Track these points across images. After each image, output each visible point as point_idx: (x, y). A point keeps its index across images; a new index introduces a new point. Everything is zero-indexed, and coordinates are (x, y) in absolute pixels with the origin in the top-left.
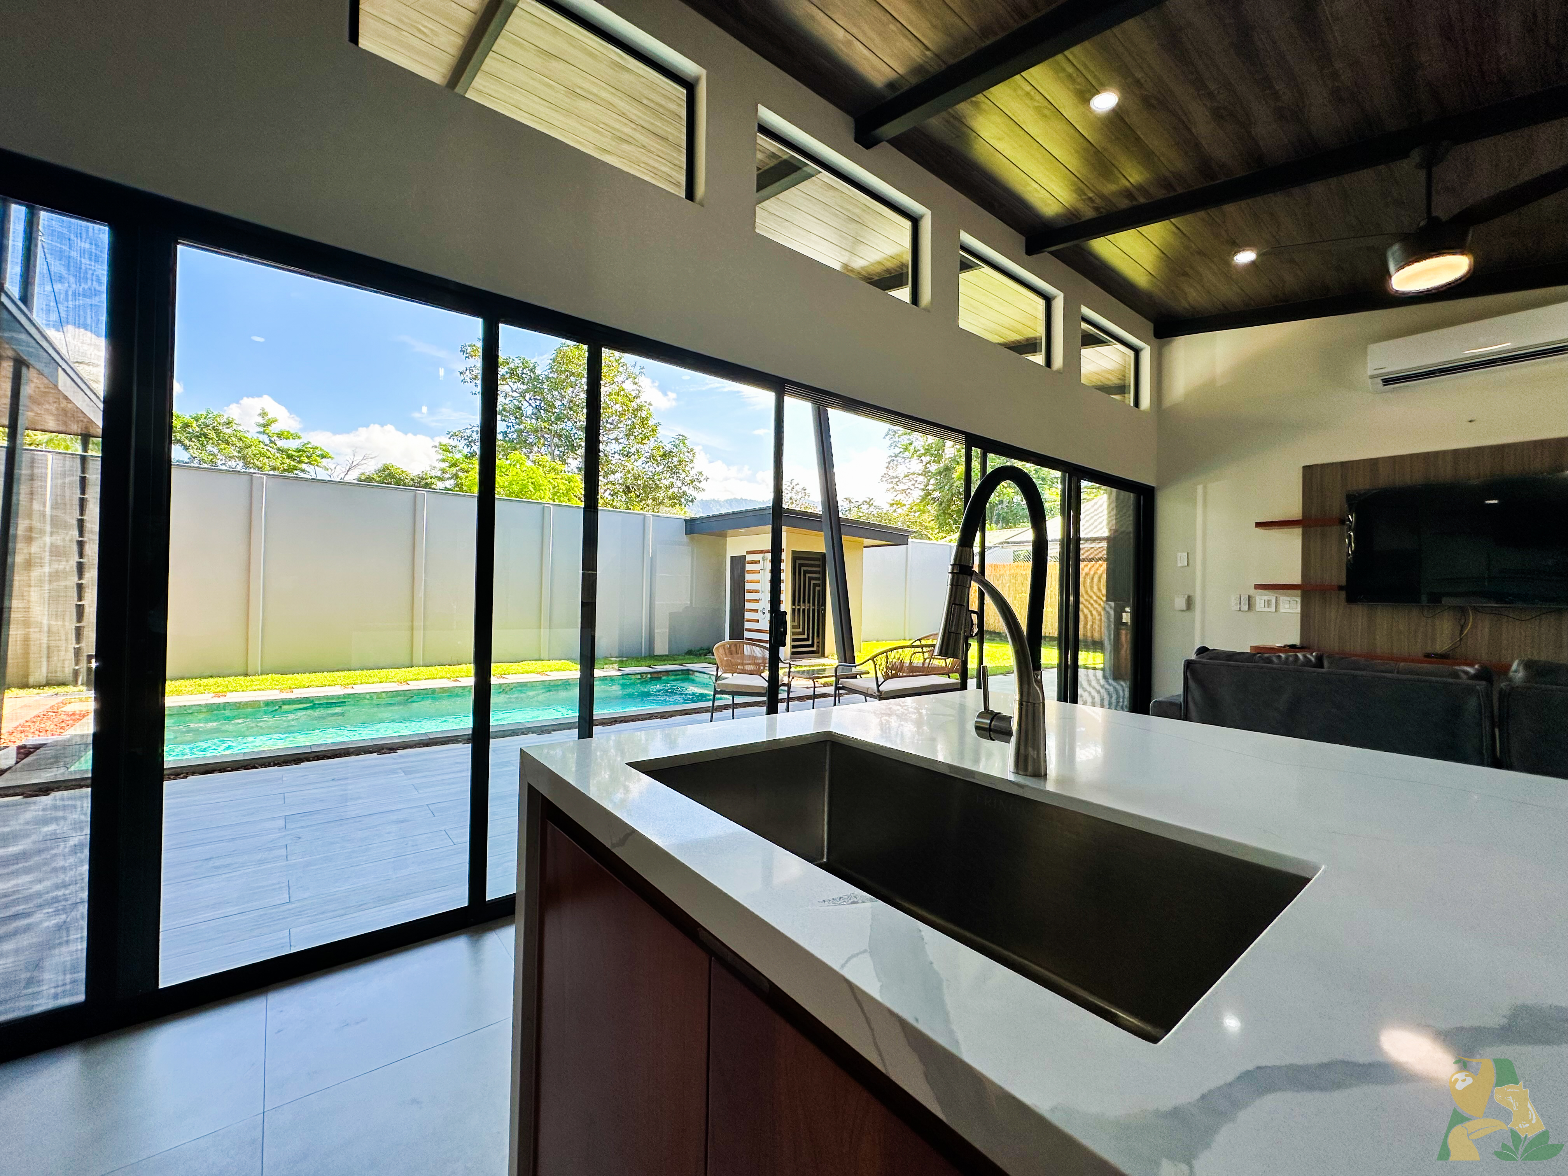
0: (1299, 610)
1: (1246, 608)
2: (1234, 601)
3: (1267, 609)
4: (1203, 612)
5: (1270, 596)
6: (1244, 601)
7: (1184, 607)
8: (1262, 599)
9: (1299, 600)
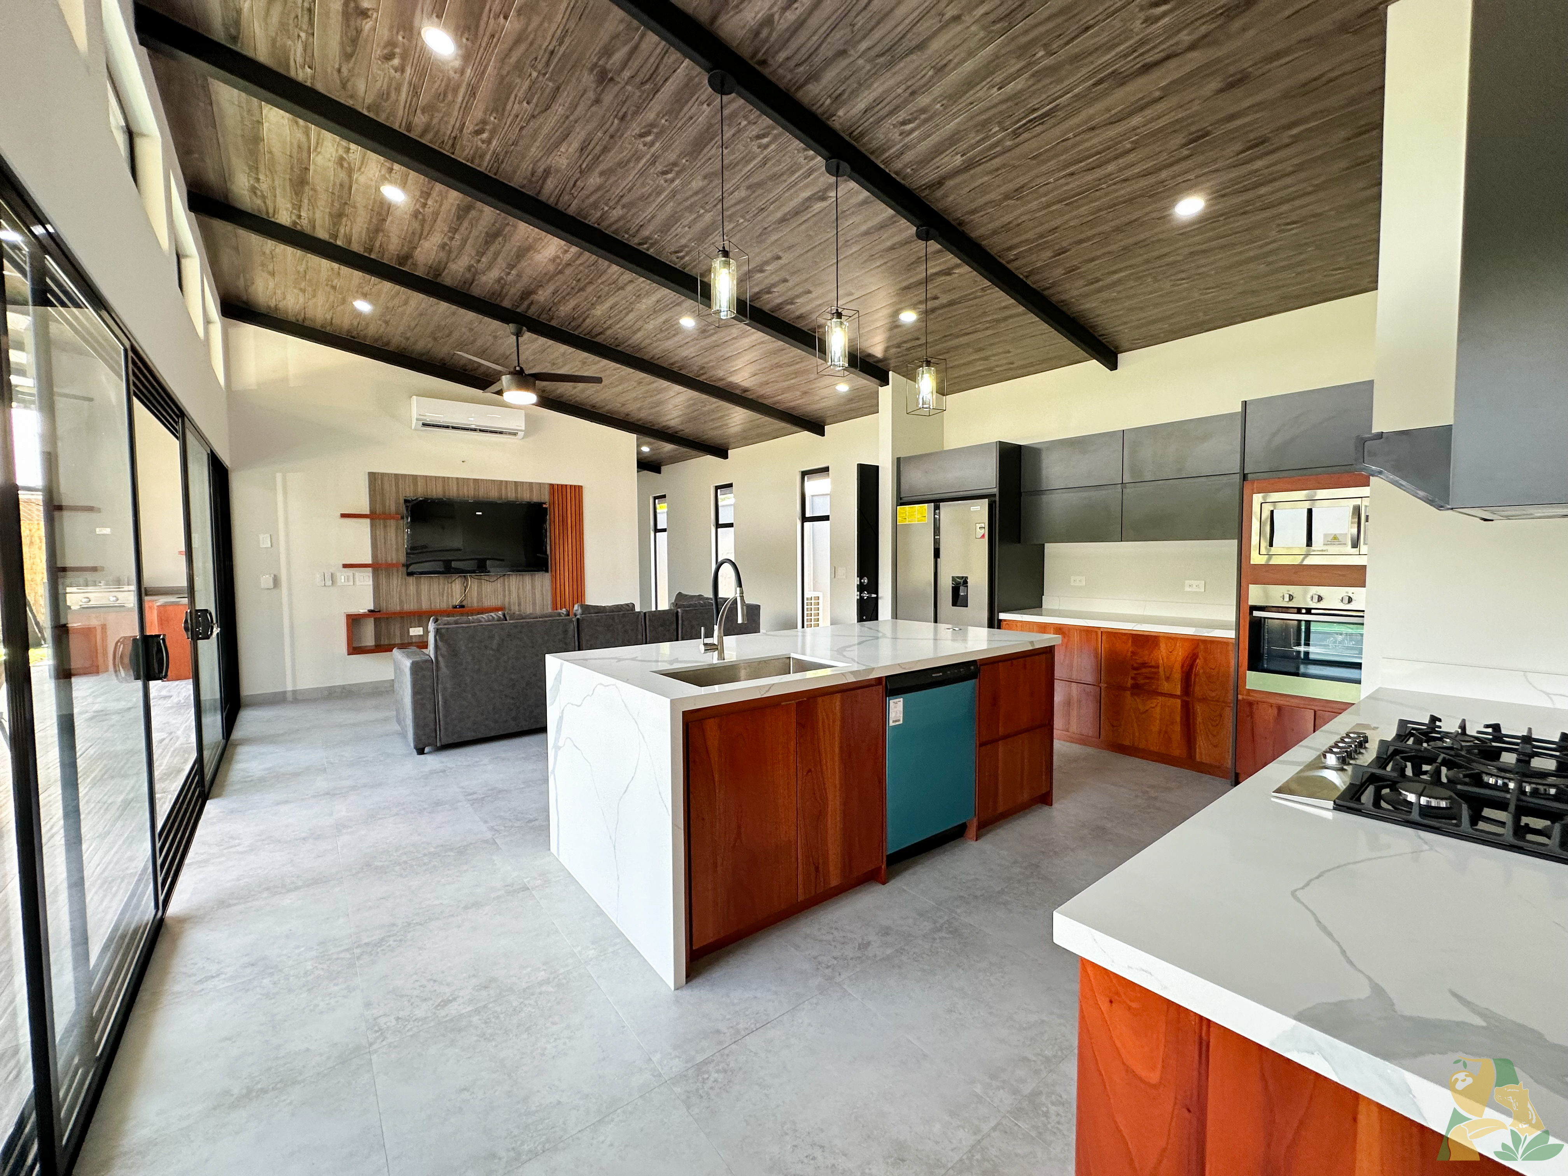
0: (371, 583)
1: (329, 583)
2: (318, 578)
3: (347, 584)
4: (290, 589)
5: (350, 572)
6: (328, 577)
7: (272, 586)
8: (343, 576)
9: (371, 575)
